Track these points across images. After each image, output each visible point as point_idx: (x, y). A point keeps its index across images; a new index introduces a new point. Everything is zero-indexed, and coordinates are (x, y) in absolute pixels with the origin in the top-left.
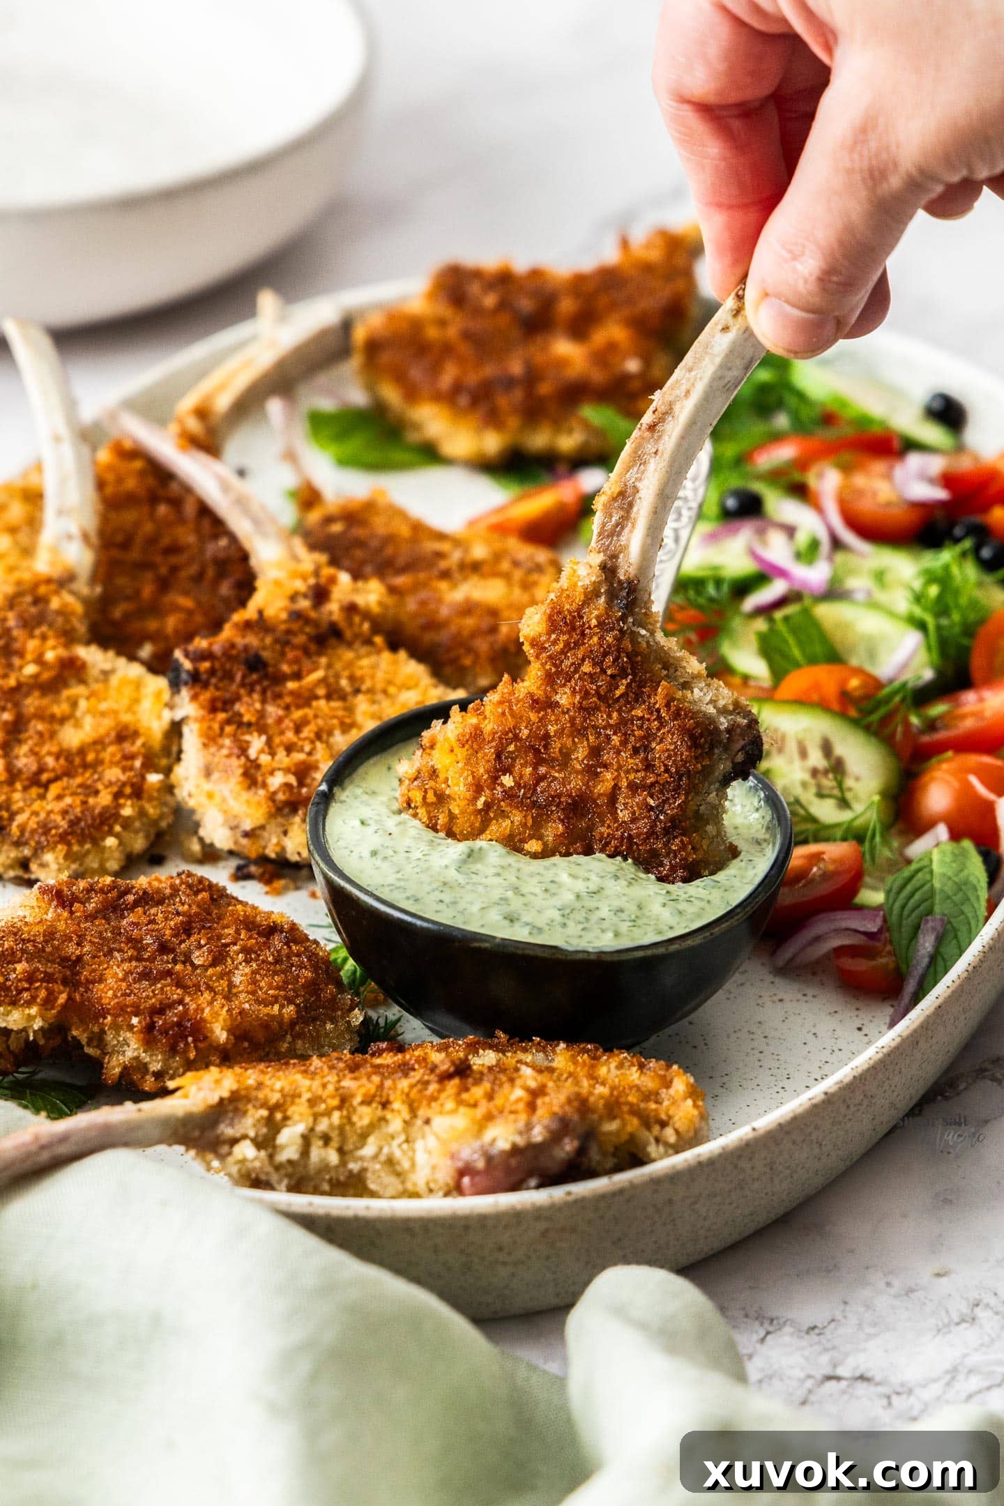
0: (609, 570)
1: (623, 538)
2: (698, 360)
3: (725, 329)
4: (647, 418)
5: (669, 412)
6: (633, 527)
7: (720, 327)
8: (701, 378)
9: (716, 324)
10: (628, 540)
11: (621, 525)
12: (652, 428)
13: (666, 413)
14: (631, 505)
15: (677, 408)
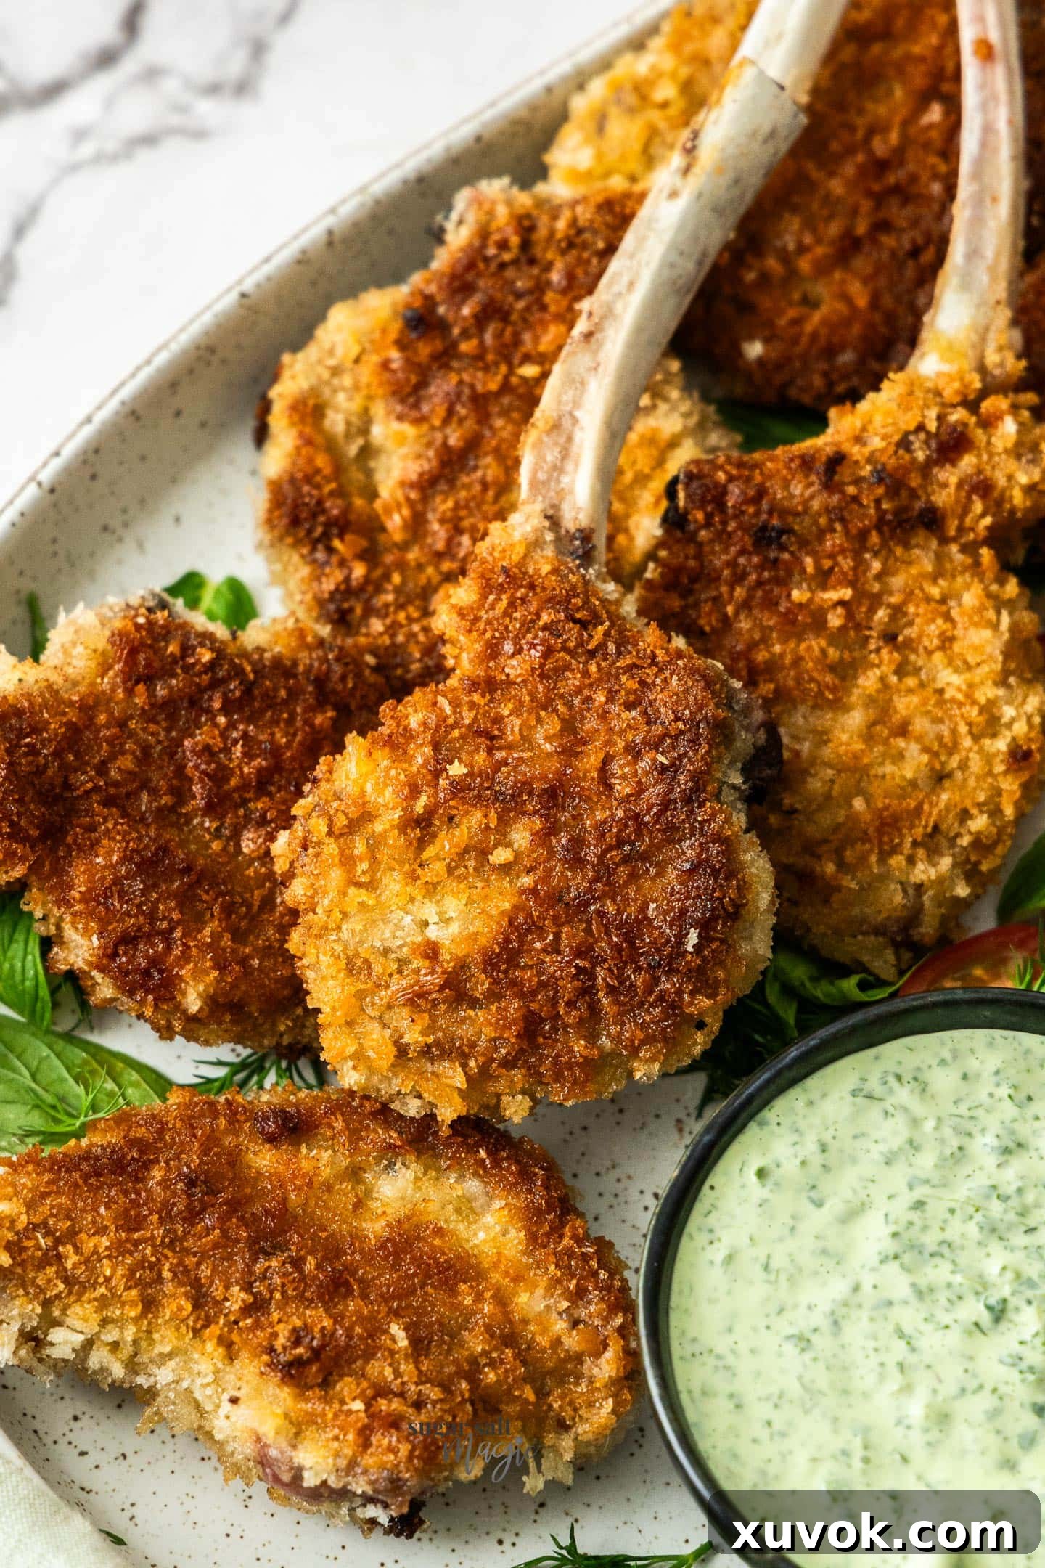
0: (553, 520)
1: (565, 480)
2: (642, 240)
3: (673, 194)
4: (581, 326)
5: (609, 313)
6: (577, 465)
7: (665, 194)
8: (648, 264)
9: (661, 191)
10: (573, 481)
11: (558, 469)
12: (588, 336)
13: (603, 318)
14: (570, 439)
15: (619, 307)
